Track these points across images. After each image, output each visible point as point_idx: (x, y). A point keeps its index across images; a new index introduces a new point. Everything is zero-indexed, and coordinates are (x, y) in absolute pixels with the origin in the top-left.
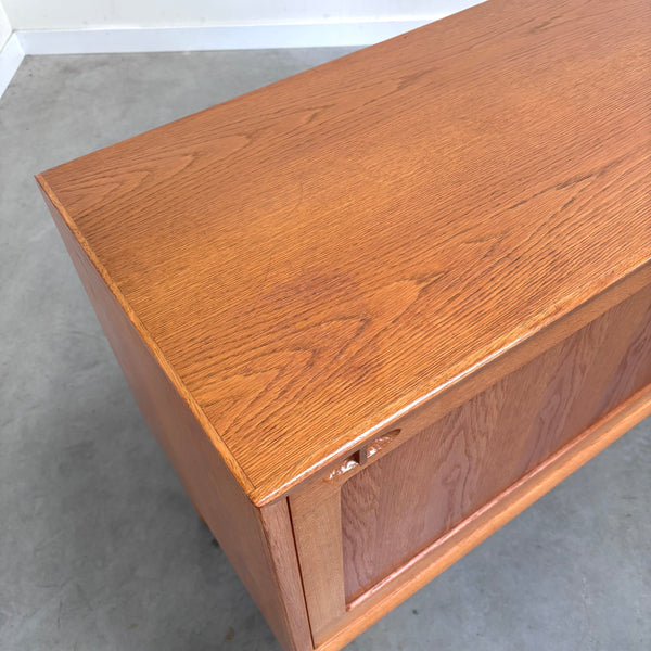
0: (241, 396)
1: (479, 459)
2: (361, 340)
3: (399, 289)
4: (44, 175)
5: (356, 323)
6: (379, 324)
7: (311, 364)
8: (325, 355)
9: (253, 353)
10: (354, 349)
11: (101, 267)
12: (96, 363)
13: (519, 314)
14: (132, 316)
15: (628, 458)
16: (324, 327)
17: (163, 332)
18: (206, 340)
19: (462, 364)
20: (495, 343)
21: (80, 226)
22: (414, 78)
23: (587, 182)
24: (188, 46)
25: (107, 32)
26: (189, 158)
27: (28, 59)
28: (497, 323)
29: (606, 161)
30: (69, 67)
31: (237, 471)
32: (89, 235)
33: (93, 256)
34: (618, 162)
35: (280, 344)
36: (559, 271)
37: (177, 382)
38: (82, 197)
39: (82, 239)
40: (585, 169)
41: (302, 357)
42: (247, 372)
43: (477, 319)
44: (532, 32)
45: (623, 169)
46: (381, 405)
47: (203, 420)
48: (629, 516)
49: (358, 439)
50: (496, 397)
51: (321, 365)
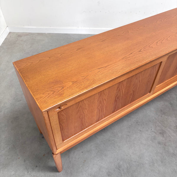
0: (42, 97)
1: (86, 114)
2: (61, 90)
3: (69, 83)
4: (14, 62)
5: (61, 88)
6: (65, 88)
7: (53, 93)
8: (56, 92)
9: (45, 91)
10: (60, 91)
11: (23, 78)
12: (20, 101)
13: (86, 88)
14: (27, 85)
15: (130, 124)
16: (56, 88)
17: (31, 88)
18: (38, 89)
19: (76, 94)
20: (81, 92)
21: (19, 71)
22: (79, 49)
23: (103, 68)
24: (47, 32)
25: (29, 28)
26: (39, 61)
27: (10, 33)
28: (82, 89)
29: (107, 65)
30: (19, 35)
31: (40, 107)
32: (21, 73)
33: (21, 76)
34: (109, 65)
35: (49, 90)
36: (94, 82)
37: (32, 95)
38: (20, 66)
39: (20, 73)
40: (103, 66)
41: (52, 92)
42: (43, 94)
43: (80, 88)
44: (102, 41)
45: (109, 66)
46: (62, 99)
47: (36, 100)
48: (128, 135)
49: (58, 104)
50: (86, 102)
51: (55, 93)
